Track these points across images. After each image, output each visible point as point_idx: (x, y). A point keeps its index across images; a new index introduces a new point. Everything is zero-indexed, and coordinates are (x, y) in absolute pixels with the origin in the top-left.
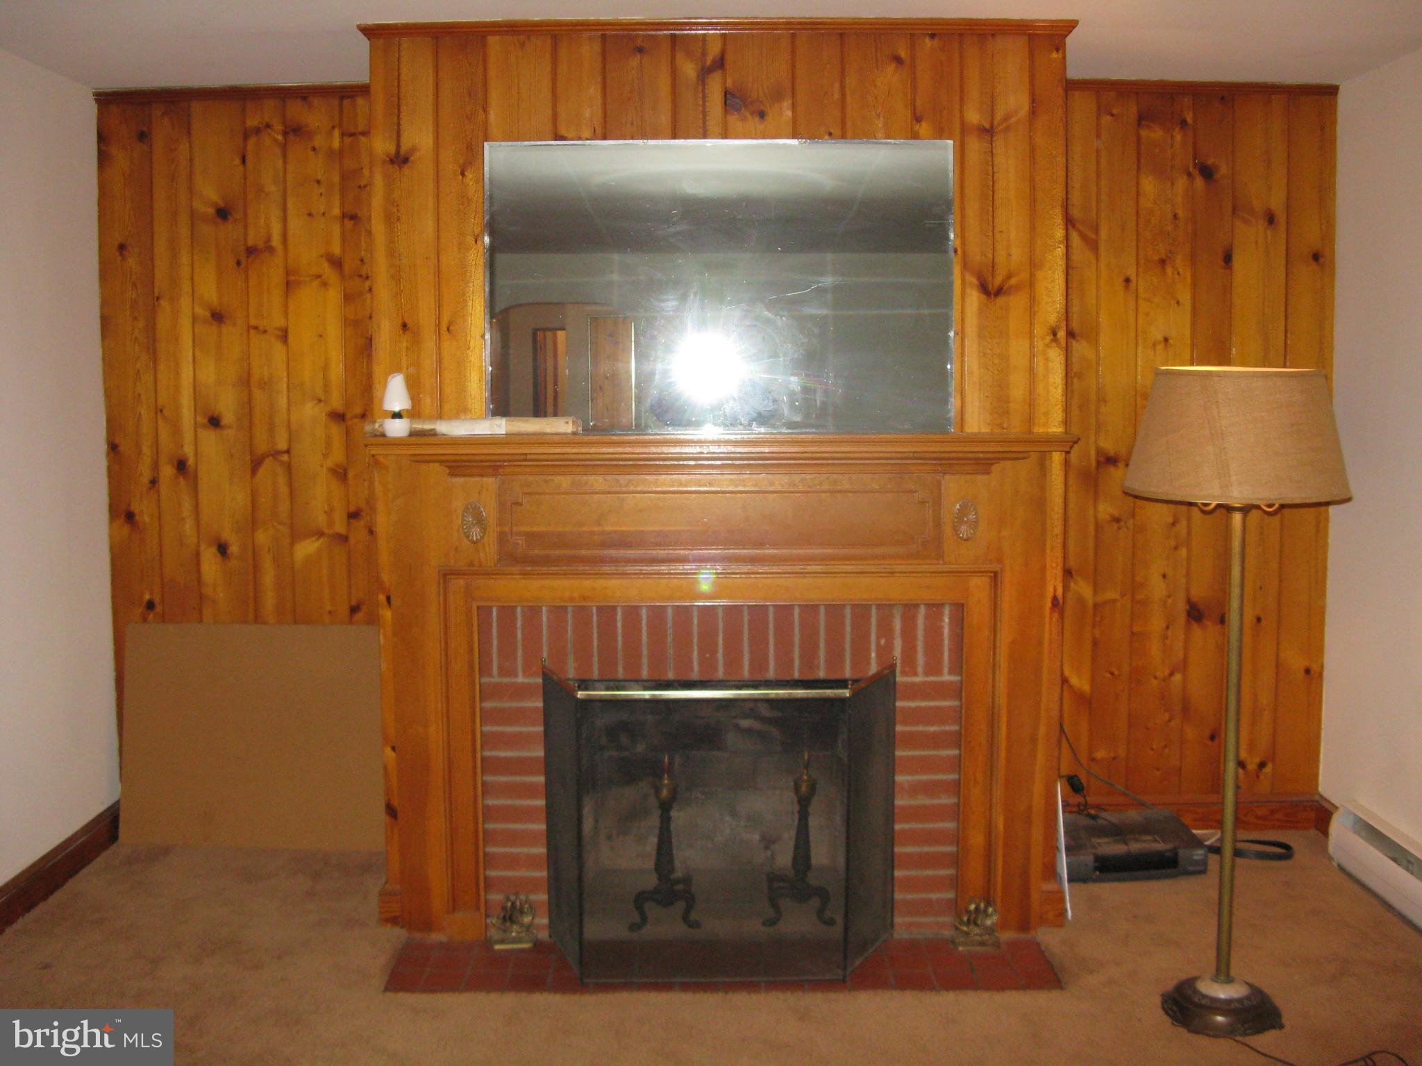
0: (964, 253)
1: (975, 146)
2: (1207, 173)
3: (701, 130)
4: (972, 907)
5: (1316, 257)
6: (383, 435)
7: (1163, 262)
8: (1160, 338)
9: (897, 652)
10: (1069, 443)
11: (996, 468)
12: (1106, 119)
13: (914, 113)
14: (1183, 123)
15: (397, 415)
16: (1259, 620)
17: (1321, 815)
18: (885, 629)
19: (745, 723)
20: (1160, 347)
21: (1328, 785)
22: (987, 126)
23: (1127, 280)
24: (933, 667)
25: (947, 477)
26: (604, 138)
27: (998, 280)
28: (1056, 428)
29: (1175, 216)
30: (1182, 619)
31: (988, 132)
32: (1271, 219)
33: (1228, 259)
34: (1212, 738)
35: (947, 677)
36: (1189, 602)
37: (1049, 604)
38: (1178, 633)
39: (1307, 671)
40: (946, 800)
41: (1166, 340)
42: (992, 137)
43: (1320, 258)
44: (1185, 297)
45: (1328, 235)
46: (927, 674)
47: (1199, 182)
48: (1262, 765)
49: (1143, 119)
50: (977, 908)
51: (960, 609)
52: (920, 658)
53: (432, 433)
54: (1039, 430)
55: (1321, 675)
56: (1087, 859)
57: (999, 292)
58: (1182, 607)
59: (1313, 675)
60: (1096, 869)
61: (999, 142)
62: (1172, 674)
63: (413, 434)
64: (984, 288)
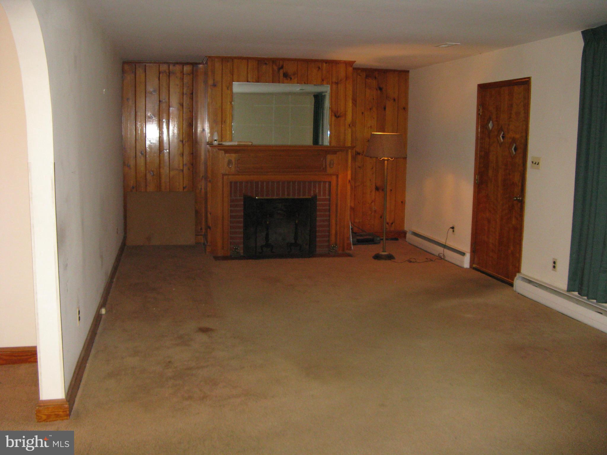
0: (331, 108)
1: (334, 86)
2: (381, 89)
3: (278, 81)
4: (333, 246)
5: (404, 108)
6: (213, 144)
7: (371, 109)
8: (370, 126)
9: (317, 191)
10: (352, 148)
11: (338, 153)
12: (359, 77)
13: (322, 79)
14: (376, 78)
15: (215, 140)
16: (391, 190)
17: (404, 234)
18: (315, 187)
19: (279, 212)
20: (370, 128)
21: (406, 228)
22: (337, 82)
23: (363, 113)
24: (324, 195)
25: (328, 155)
26: (258, 82)
27: (339, 114)
28: (349, 145)
29: (373, 99)
30: (374, 190)
31: (337, 83)
32: (394, 100)
33: (385, 109)
34: (381, 217)
35: (327, 197)
36: (376, 186)
37: (348, 181)
38: (373, 193)
39: (402, 202)
40: (326, 223)
41: (371, 126)
42: (338, 84)
43: (405, 109)
44: (375, 116)
45: (407, 103)
46: (323, 196)
47: (379, 92)
48: (392, 223)
49: (367, 77)
50: (334, 246)
51: (330, 182)
52: (322, 193)
53: (221, 144)
54: (346, 145)
55: (405, 203)
56: (355, 240)
57: (339, 117)
58: (374, 187)
59: (403, 203)
60: (357, 242)
61: (339, 85)
62: (372, 203)
63: (219, 144)
64: (335, 116)
